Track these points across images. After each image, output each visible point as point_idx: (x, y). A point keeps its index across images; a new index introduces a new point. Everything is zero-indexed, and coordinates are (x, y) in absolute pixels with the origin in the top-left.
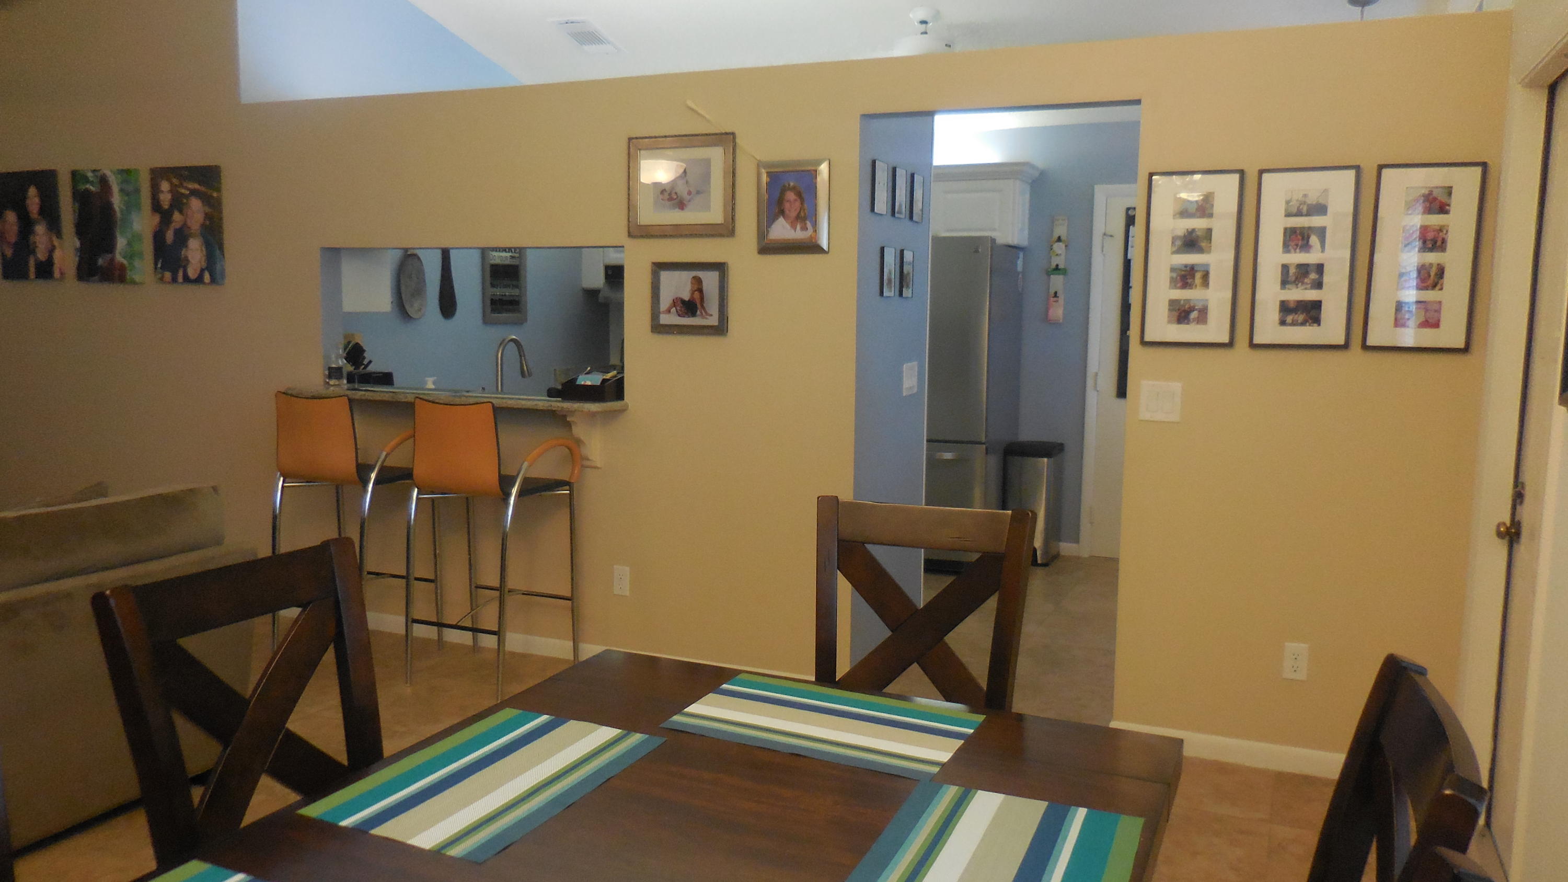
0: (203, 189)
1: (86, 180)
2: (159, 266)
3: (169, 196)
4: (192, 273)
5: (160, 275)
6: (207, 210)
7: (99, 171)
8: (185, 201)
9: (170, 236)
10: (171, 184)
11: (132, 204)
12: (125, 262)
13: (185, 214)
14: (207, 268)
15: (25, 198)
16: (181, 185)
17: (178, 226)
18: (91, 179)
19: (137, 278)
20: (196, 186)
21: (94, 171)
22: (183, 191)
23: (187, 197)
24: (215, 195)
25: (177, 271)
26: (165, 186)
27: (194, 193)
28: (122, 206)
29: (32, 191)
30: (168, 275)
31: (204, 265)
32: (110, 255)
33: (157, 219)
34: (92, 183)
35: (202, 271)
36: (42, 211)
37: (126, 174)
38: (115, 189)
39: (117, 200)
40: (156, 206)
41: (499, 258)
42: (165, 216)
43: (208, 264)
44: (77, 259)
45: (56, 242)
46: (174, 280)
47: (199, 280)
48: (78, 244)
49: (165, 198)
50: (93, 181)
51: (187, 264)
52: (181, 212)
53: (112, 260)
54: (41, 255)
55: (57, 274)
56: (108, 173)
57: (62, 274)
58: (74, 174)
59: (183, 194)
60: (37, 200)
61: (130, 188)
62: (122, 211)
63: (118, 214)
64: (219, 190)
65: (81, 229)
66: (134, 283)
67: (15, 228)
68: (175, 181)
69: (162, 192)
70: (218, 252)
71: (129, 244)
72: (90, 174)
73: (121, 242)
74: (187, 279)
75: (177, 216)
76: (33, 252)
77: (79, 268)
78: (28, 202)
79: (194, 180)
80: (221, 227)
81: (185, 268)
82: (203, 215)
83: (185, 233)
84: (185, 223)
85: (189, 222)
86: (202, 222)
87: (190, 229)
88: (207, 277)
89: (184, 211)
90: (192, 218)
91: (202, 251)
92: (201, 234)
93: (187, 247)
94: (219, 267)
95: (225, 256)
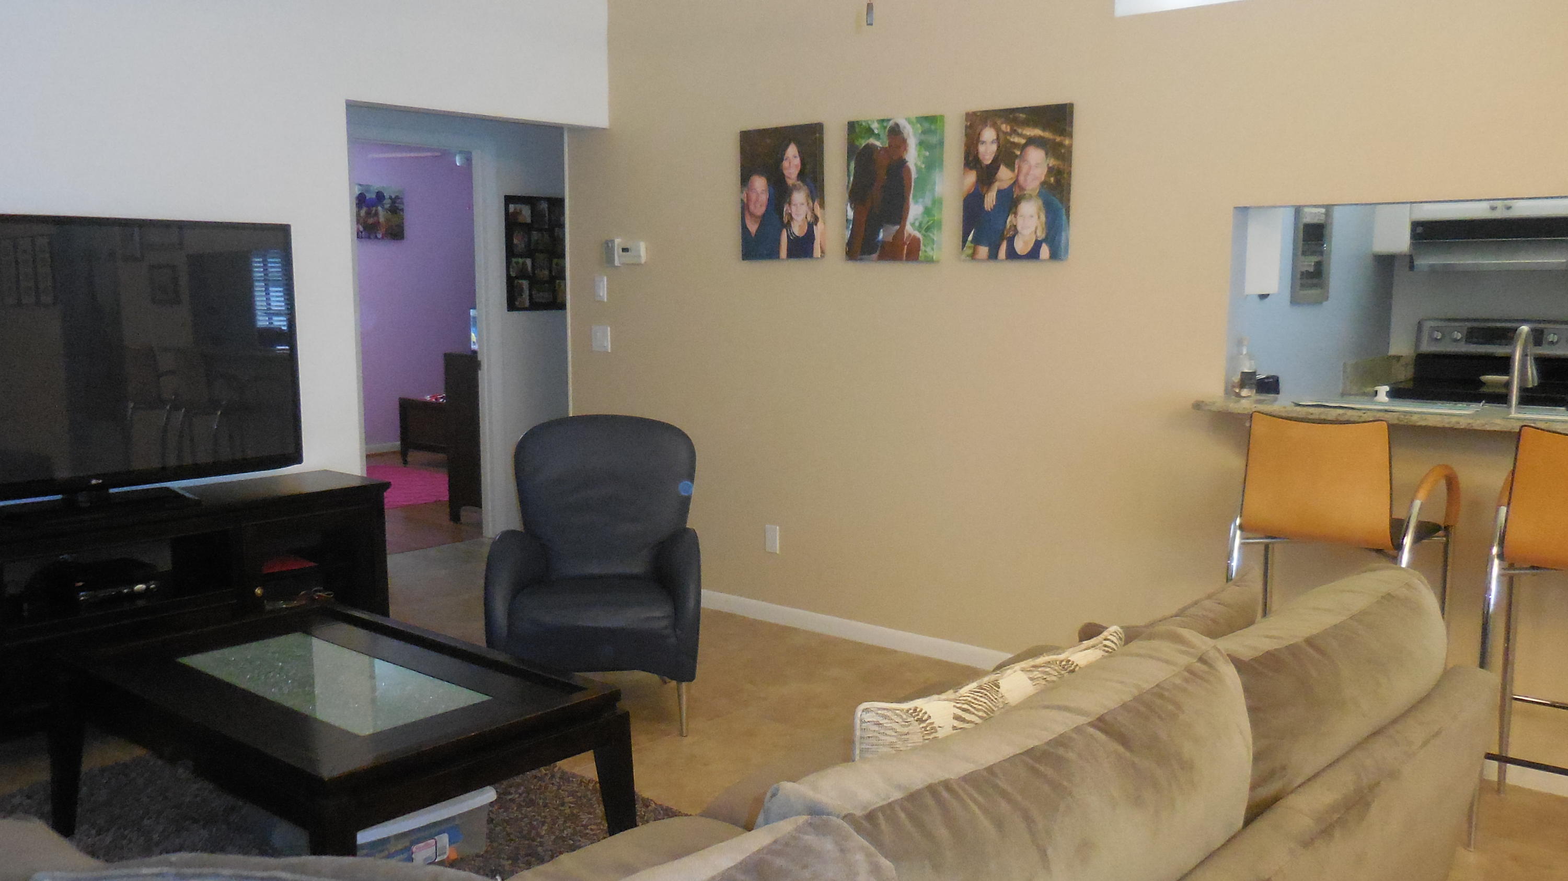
0: (1047, 135)
1: (870, 132)
2: (970, 238)
3: (994, 147)
4: (1021, 246)
5: (970, 251)
6: (1052, 162)
7: (889, 120)
8: (1018, 153)
9: (990, 200)
10: (998, 130)
11: (933, 163)
12: (918, 235)
13: (1016, 171)
14: (1045, 240)
15: (781, 159)
16: (1014, 132)
17: (1005, 185)
18: (876, 131)
19: (934, 255)
20: (1037, 132)
21: (882, 121)
22: (1016, 140)
23: (1023, 147)
24: (1067, 142)
25: (999, 246)
26: (989, 134)
27: (1031, 141)
28: (919, 163)
29: (792, 151)
30: (983, 251)
31: (1041, 235)
32: (897, 227)
33: (971, 178)
34: (878, 136)
35: (1038, 245)
36: (801, 175)
37: (931, 123)
38: (912, 142)
39: (913, 157)
40: (971, 160)
41: (1312, 215)
42: (987, 175)
43: (1048, 234)
44: (848, 234)
45: (818, 211)
46: (993, 256)
47: (1033, 254)
48: (851, 214)
49: (988, 151)
50: (879, 135)
51: (1014, 236)
52: (1011, 166)
53: (901, 231)
54: (798, 229)
55: (817, 252)
56: (902, 122)
57: (823, 252)
58: (852, 126)
59: (1013, 143)
60: (797, 161)
61: (933, 140)
62: (919, 170)
63: (914, 175)
64: (1070, 136)
65: (857, 195)
66: (930, 261)
67: (764, 198)
68: (1005, 128)
69: (983, 142)
70: (1064, 217)
71: (927, 211)
72: (875, 126)
73: (915, 211)
74: (1012, 255)
75: (1005, 175)
76: (788, 225)
77: (850, 244)
78: (785, 164)
79: (1035, 125)
80: (1069, 185)
81: (1011, 241)
82: (1045, 170)
83: (1015, 196)
84: (1016, 182)
85: (1021, 179)
86: (1043, 178)
87: (1022, 189)
88: (1045, 251)
89: (1016, 166)
90: (1027, 174)
91: (1039, 217)
92: (1040, 194)
93: (1016, 214)
94: (1063, 238)
95: (1071, 224)
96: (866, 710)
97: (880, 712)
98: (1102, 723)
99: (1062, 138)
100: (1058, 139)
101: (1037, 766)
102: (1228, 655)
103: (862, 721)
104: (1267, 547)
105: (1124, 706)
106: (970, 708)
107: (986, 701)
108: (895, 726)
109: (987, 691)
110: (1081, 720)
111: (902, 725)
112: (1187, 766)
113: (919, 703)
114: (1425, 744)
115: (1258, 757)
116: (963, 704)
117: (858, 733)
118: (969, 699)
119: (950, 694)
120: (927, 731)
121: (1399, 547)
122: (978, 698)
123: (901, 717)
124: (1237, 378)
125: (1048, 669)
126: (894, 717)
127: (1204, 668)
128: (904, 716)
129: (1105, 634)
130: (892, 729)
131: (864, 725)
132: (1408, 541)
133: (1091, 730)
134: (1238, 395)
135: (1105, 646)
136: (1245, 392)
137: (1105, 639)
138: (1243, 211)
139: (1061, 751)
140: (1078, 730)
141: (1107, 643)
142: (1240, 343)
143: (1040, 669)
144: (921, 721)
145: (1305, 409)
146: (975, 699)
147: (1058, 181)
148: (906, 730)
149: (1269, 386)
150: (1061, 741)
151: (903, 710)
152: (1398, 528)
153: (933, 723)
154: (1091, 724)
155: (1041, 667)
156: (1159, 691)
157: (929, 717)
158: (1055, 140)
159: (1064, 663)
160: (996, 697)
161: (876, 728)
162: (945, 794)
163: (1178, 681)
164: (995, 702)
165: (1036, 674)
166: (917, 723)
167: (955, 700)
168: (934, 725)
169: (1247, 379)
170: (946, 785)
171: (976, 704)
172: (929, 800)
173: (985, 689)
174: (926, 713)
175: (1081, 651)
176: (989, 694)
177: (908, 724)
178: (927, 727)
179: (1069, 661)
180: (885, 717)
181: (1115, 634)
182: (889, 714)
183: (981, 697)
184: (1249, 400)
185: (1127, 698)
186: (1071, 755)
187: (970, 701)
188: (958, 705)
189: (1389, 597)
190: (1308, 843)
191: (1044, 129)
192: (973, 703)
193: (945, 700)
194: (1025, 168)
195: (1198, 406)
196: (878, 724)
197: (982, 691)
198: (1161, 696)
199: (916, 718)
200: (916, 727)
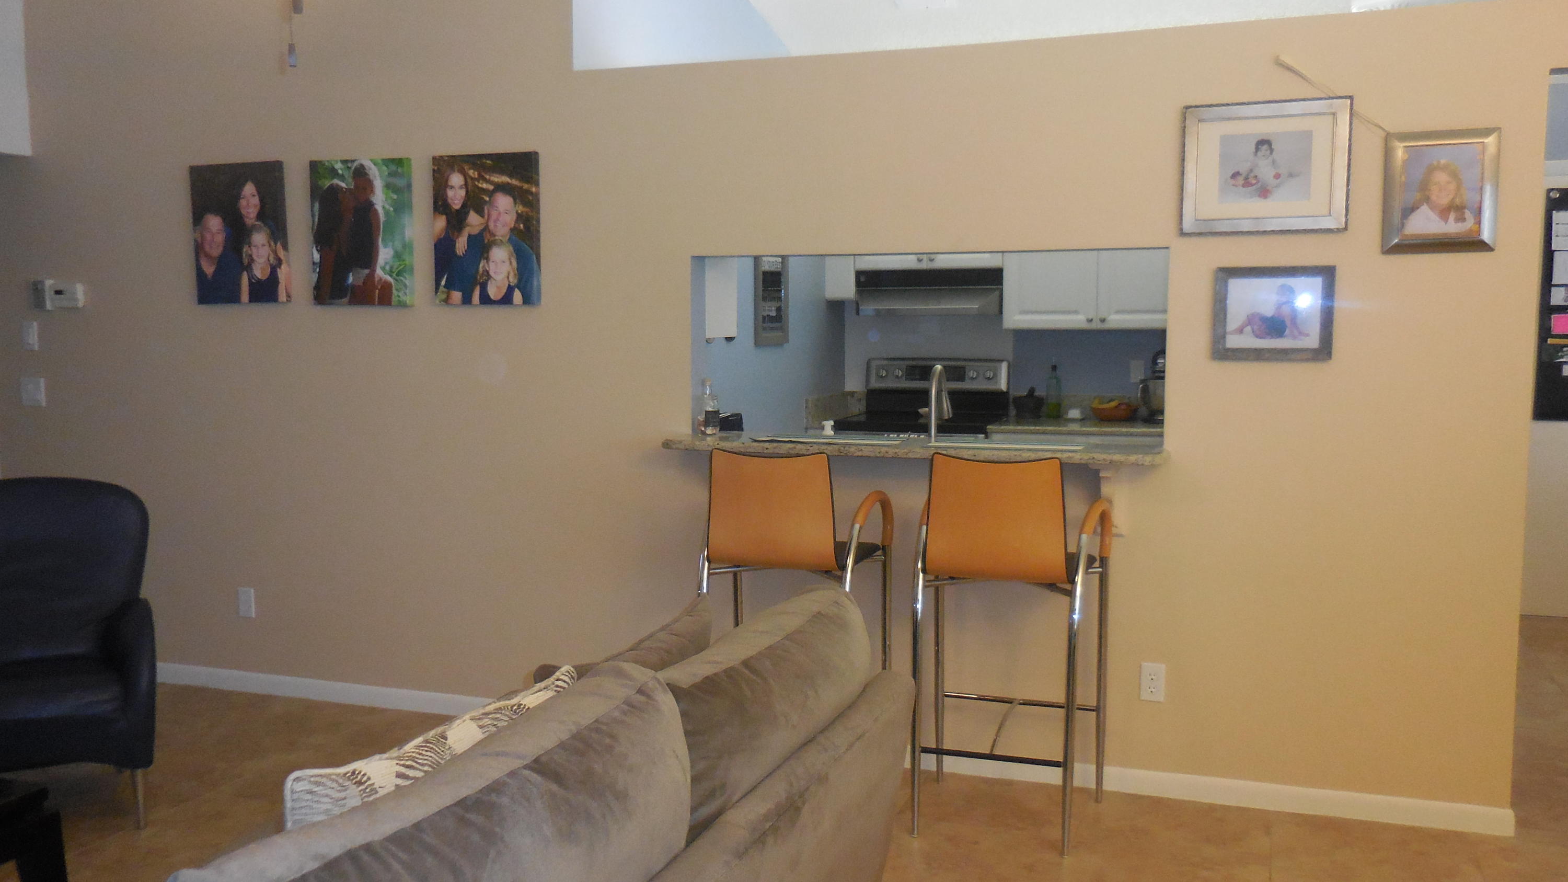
0: (515, 182)
1: (333, 172)
2: (443, 283)
3: (462, 193)
4: (494, 291)
5: (444, 296)
6: (520, 209)
7: (353, 161)
8: (487, 199)
9: (461, 245)
10: (465, 175)
11: (401, 206)
12: (389, 279)
13: (486, 217)
14: (517, 286)
15: (238, 197)
16: (481, 178)
17: (475, 231)
18: (340, 172)
19: (407, 299)
20: (505, 179)
21: (344, 162)
22: (485, 186)
23: (491, 194)
24: (534, 190)
25: (472, 291)
26: (456, 180)
27: (499, 188)
28: (387, 207)
29: (249, 189)
30: (457, 296)
31: (513, 280)
32: (367, 271)
33: (441, 222)
34: (342, 177)
35: (510, 289)
36: (261, 216)
37: (397, 165)
38: (378, 184)
39: (380, 199)
40: (440, 204)
41: (770, 264)
42: (456, 220)
43: (520, 280)
44: (315, 277)
45: (281, 254)
46: (467, 300)
47: (507, 299)
48: (317, 257)
49: (456, 196)
50: (343, 175)
51: (487, 281)
52: (480, 212)
53: (372, 275)
54: (260, 271)
55: (282, 297)
56: (367, 163)
57: (289, 296)
58: (314, 166)
59: (482, 189)
60: (256, 201)
61: (401, 182)
62: (387, 213)
63: (382, 217)
64: (537, 184)
65: (322, 237)
66: (403, 305)
67: (220, 238)
68: (472, 173)
69: (452, 187)
70: (535, 265)
71: (398, 256)
72: (338, 166)
73: (384, 254)
74: (486, 300)
75: (473, 219)
76: (249, 268)
77: (317, 288)
78: (243, 202)
79: (502, 172)
80: (538, 232)
81: (484, 287)
82: (514, 216)
83: (486, 241)
84: (486, 228)
85: (491, 225)
86: (512, 226)
87: (493, 235)
88: (517, 296)
89: (486, 211)
90: (496, 220)
91: (511, 263)
92: (510, 240)
93: (487, 259)
94: (535, 283)
95: (542, 268)
96: (297, 779)
97: (312, 779)
98: (538, 765)
99: (529, 185)
100: (526, 186)
101: (468, 816)
102: (668, 684)
103: (293, 792)
104: (735, 574)
105: (562, 745)
106: (414, 764)
107: (432, 755)
108: (329, 792)
109: (434, 744)
110: (517, 764)
111: (338, 791)
112: (622, 796)
113: (358, 765)
114: (851, 746)
115: (696, 780)
116: (407, 760)
117: (289, 804)
118: (414, 755)
119: (394, 753)
120: (367, 793)
121: (843, 568)
122: (424, 753)
123: (337, 782)
124: (701, 418)
125: (498, 716)
126: (329, 783)
127: (642, 698)
128: (341, 781)
129: (558, 674)
130: (327, 796)
131: (295, 796)
132: (850, 561)
133: (526, 772)
134: (704, 433)
135: (557, 686)
136: (709, 431)
137: (557, 680)
138: (699, 260)
139: (494, 797)
140: (512, 774)
141: (559, 683)
142: (703, 383)
143: (490, 716)
144: (360, 783)
145: (762, 444)
146: (420, 754)
147: (527, 228)
148: (342, 795)
149: (732, 424)
150: (495, 788)
151: (339, 774)
152: (841, 549)
153: (373, 784)
154: (526, 767)
155: (491, 713)
156: (597, 726)
157: (369, 779)
158: (522, 187)
159: (515, 708)
160: (443, 749)
161: (309, 797)
162: (366, 858)
163: (616, 714)
164: (441, 755)
165: (486, 721)
166: (355, 786)
167: (398, 758)
168: (374, 787)
169: (712, 418)
170: (368, 848)
171: (421, 759)
172: (348, 867)
173: (431, 743)
174: (364, 775)
175: (532, 694)
176: (434, 747)
177: (345, 788)
178: (366, 788)
179: (522, 704)
180: (318, 784)
181: (567, 674)
182: (324, 780)
183: (426, 751)
184: (713, 437)
185: (565, 736)
186: (505, 800)
187: (414, 757)
188: (402, 762)
189: (818, 616)
190: (741, 854)
191: (511, 176)
192: (417, 758)
193: (387, 759)
194: (494, 214)
195: (667, 445)
196: (311, 792)
197: (428, 745)
198: (597, 730)
199: (354, 781)
200: (354, 790)
